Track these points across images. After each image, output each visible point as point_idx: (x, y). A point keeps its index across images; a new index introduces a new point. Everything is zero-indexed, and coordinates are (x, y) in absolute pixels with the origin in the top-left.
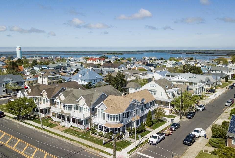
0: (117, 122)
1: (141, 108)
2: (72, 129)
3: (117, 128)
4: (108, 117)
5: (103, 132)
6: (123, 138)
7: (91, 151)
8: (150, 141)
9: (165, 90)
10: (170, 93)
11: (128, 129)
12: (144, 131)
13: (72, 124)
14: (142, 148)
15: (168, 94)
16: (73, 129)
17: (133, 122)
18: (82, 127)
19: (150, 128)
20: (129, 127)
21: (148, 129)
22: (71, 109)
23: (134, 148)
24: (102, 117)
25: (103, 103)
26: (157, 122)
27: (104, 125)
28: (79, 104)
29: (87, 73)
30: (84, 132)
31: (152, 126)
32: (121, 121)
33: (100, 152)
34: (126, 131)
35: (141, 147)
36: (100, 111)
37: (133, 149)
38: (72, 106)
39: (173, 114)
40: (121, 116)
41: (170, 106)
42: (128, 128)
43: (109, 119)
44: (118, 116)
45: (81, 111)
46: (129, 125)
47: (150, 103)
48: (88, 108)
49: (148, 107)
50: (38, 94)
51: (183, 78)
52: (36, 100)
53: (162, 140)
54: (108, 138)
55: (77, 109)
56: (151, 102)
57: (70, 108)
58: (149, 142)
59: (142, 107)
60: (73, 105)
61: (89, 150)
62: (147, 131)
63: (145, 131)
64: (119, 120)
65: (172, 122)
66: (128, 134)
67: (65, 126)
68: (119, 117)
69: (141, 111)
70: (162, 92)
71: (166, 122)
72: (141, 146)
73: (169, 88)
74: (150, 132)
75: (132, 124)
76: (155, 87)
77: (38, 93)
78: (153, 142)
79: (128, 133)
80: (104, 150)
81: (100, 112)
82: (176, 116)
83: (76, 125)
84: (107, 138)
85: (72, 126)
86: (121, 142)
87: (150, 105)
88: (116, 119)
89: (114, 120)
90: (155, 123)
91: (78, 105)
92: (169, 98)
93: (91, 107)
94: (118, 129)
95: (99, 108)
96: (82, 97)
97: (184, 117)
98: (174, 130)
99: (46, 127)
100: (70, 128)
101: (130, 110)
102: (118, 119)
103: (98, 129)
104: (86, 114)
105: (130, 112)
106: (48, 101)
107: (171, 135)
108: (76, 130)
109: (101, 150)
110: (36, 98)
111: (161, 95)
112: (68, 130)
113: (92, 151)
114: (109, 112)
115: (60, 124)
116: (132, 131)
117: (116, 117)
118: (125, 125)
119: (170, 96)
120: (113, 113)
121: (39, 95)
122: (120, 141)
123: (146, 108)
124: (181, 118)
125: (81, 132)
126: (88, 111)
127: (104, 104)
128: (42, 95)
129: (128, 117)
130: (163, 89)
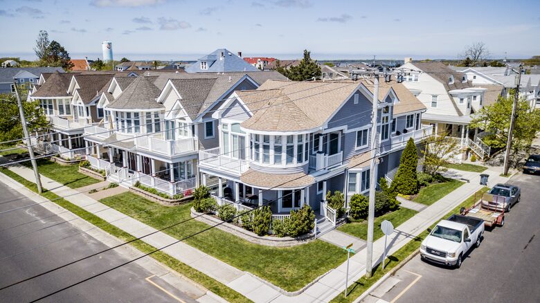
0: (290, 165)
1: (383, 126)
2: (138, 193)
3: (291, 191)
4: (253, 149)
5: (235, 206)
6: (315, 232)
7: (171, 283)
8: (429, 250)
9: (448, 88)
10: (462, 100)
11: (333, 198)
12: (393, 210)
13: (138, 176)
14: (395, 281)
15: (457, 100)
16: (140, 194)
17: (353, 175)
18: (169, 189)
19: (410, 200)
20: (336, 192)
21: (403, 201)
22: (137, 129)
23: (363, 278)
24: (237, 153)
25: (239, 99)
26: (430, 181)
27: (238, 178)
28: (163, 112)
29: (221, 59)
30: (172, 205)
31: (416, 193)
32: (305, 163)
33: (209, 293)
34: (324, 206)
35: (393, 274)
36: (229, 129)
37: (358, 283)
38: (140, 115)
39: (473, 160)
40: (307, 144)
41: (465, 137)
42: (332, 194)
43: (257, 155)
44: (296, 144)
45: (171, 135)
46: (336, 183)
47: (408, 117)
48: (189, 121)
49: (401, 131)
50: (60, 90)
51: (477, 76)
52: (54, 110)
53: (475, 246)
54: (252, 230)
55: (158, 130)
56: (412, 116)
57: (133, 125)
58: (424, 252)
59: (385, 123)
60: (142, 112)
61: (165, 278)
62: (404, 208)
63: (397, 208)
64: (300, 160)
65: (481, 184)
66: (335, 217)
67: (118, 186)
68: (300, 147)
69: (382, 139)
70: (435, 96)
71: (463, 183)
72: (392, 271)
73: (456, 86)
74: (417, 212)
75: (347, 180)
76: (416, 80)
77: (59, 88)
78: (443, 254)
79: (335, 211)
80: (230, 280)
81: (230, 132)
82: (487, 166)
83: (151, 182)
84: (248, 228)
85: (138, 185)
86: (305, 246)
87: (408, 126)
88: (284, 155)
89: (277, 159)
90: (423, 184)
91: (160, 115)
92: (460, 114)
93: (201, 120)
94: (293, 194)
95: (223, 121)
96: (172, 85)
97: (516, 171)
98: (507, 211)
99: (62, 185)
100: (133, 191)
101: (340, 128)
102: (292, 156)
103: (217, 194)
104: (186, 142)
105: (344, 136)
106: (85, 112)
107: (500, 226)
108: (149, 198)
109: (212, 281)
110: (53, 104)
111: (434, 103)
112: (122, 197)
113: (178, 282)
114: (257, 125)
115: (105, 178)
116: (349, 207)
117: (284, 144)
118: (321, 184)
119: (463, 107)
120: (275, 129)
121: (60, 93)
122: (301, 243)
123: (395, 133)
124: (506, 174)
125: (161, 203)
126: (191, 131)
127: (242, 103)
128: (70, 94)
129: (333, 151)
130: (442, 85)
